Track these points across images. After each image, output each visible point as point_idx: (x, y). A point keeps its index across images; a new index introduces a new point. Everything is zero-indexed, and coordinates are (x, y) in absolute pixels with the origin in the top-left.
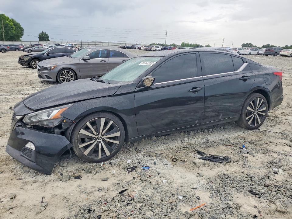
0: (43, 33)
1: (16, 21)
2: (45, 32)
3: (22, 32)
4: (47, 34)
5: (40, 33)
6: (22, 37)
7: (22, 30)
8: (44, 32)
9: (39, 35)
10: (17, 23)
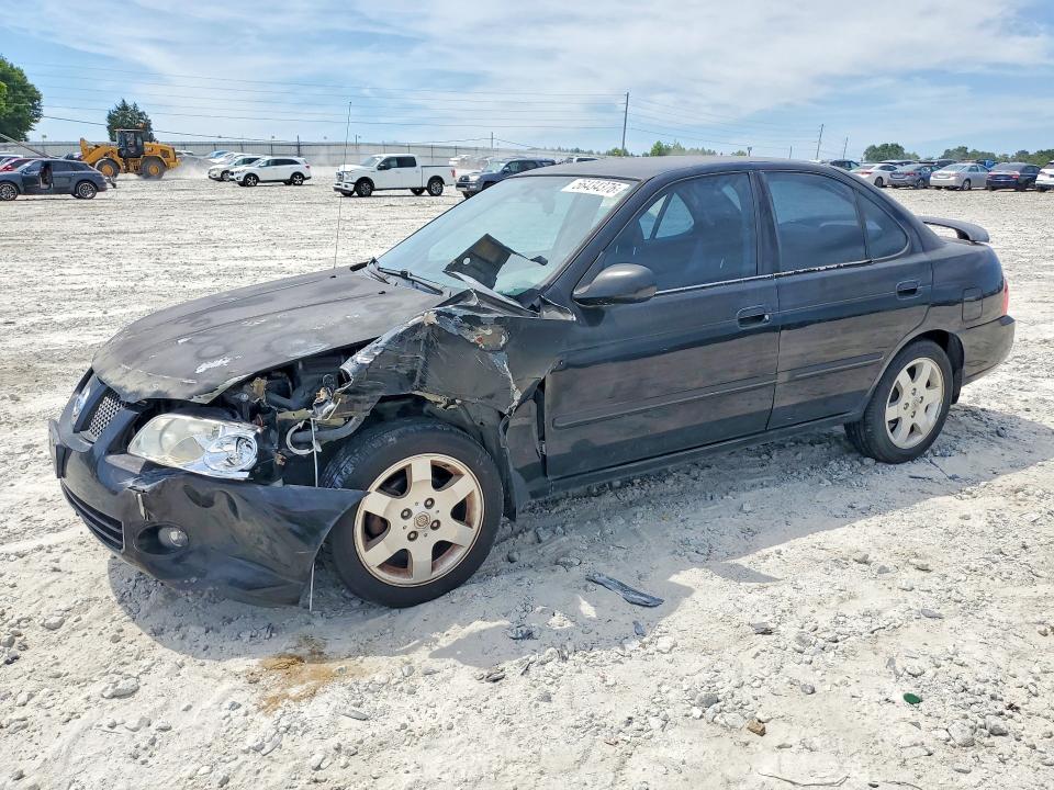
0: (125, 107)
1: (10, 61)
2: (135, 106)
3: (34, 107)
4: (141, 114)
5: (114, 108)
6: (35, 126)
7: (33, 97)
8: (130, 103)
9: (111, 118)
10: (12, 66)
